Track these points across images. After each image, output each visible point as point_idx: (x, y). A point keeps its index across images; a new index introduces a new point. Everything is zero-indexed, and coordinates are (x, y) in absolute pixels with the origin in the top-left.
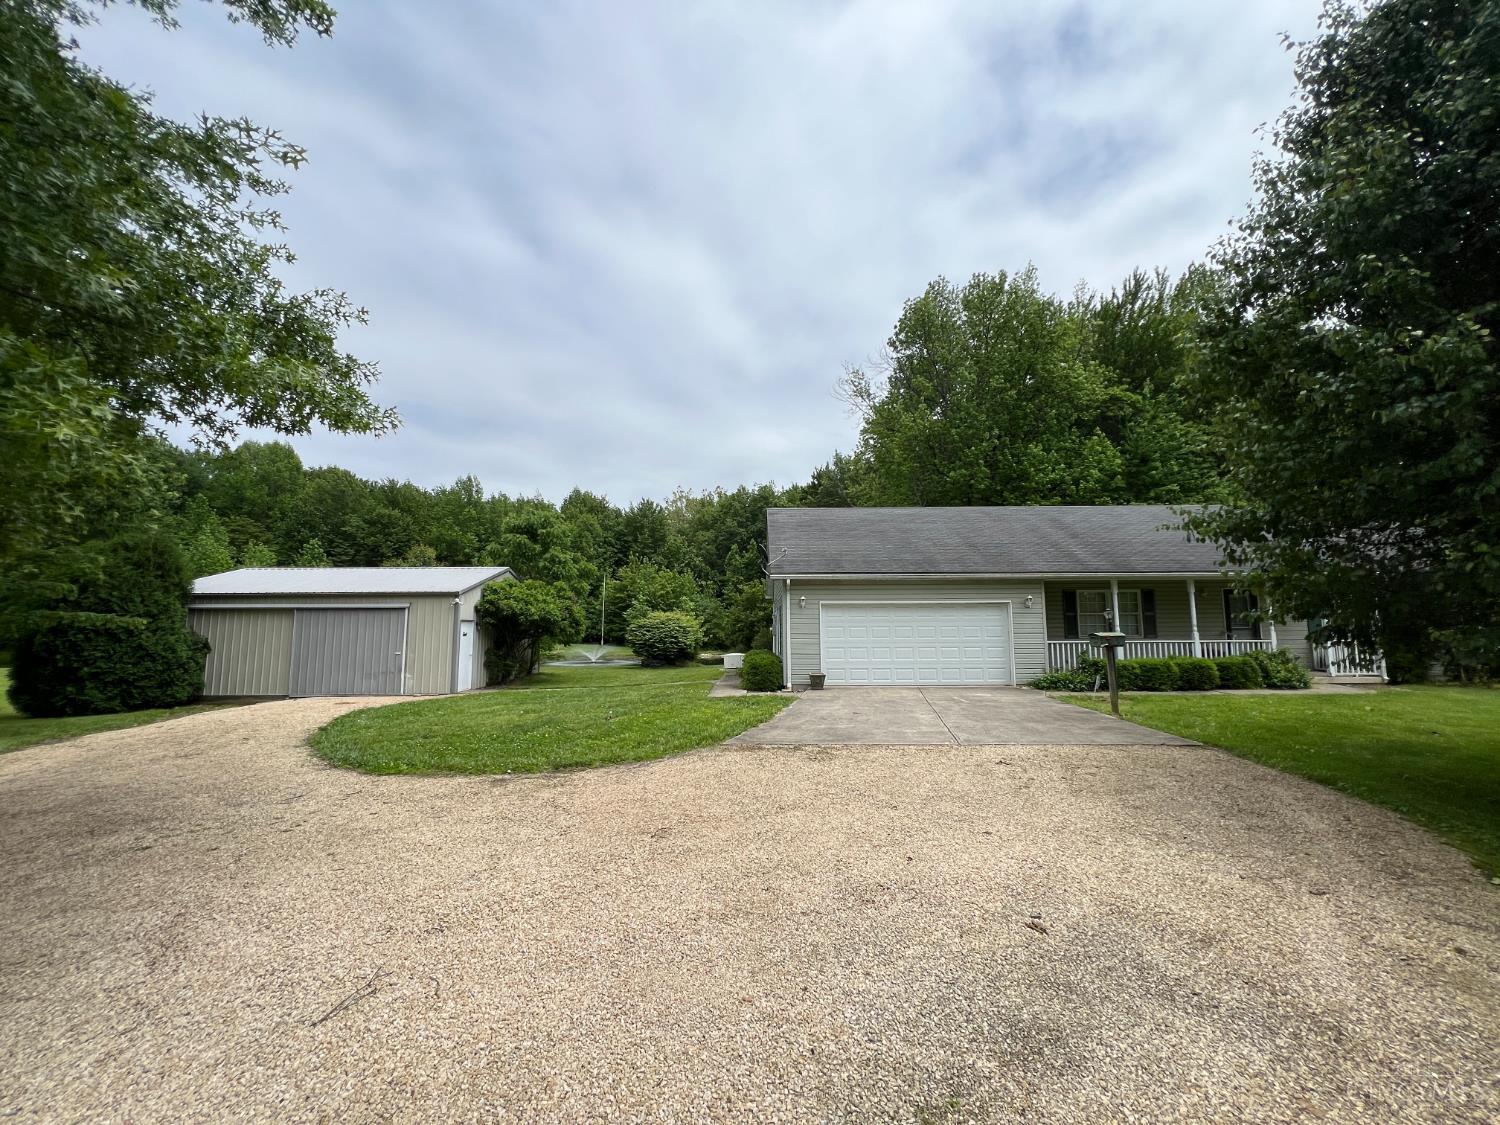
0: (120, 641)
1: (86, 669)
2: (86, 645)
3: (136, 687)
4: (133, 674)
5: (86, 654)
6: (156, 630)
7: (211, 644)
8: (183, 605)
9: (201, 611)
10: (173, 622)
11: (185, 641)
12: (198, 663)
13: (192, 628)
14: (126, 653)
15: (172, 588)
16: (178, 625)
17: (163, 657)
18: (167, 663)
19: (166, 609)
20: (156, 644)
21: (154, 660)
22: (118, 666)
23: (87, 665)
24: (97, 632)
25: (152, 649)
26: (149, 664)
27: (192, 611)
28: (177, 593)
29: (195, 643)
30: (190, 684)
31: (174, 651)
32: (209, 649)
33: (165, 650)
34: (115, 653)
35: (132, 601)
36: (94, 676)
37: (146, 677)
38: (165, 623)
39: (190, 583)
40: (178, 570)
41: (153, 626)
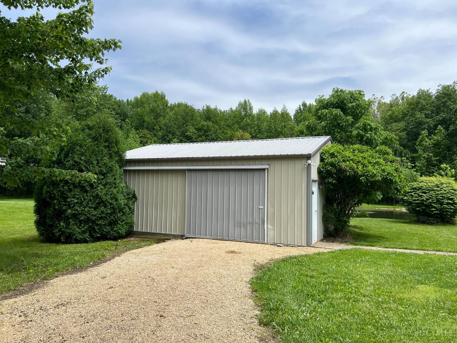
0: (87, 192)
1: (69, 211)
2: (69, 194)
3: (97, 225)
4: (95, 216)
5: (69, 200)
6: (106, 184)
7: (137, 195)
8: (120, 167)
9: (130, 171)
10: (115, 179)
11: (122, 193)
12: (130, 209)
13: (126, 183)
14: (90, 200)
15: (113, 154)
16: (118, 181)
17: (111, 204)
18: (113, 208)
19: (111, 170)
20: (106, 194)
21: (105, 206)
22: (86, 209)
23: (70, 208)
24: (74, 185)
25: (104, 198)
26: (102, 208)
27: (125, 171)
28: (116, 159)
29: (128, 194)
30: (126, 223)
31: (116, 200)
32: (136, 199)
33: (112, 199)
34: (84, 199)
35: (92, 164)
36: (74, 216)
37: (101, 218)
38: (110, 180)
39: (124, 152)
40: (117, 143)
41: (104, 182)
